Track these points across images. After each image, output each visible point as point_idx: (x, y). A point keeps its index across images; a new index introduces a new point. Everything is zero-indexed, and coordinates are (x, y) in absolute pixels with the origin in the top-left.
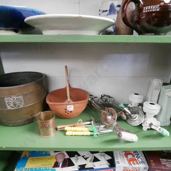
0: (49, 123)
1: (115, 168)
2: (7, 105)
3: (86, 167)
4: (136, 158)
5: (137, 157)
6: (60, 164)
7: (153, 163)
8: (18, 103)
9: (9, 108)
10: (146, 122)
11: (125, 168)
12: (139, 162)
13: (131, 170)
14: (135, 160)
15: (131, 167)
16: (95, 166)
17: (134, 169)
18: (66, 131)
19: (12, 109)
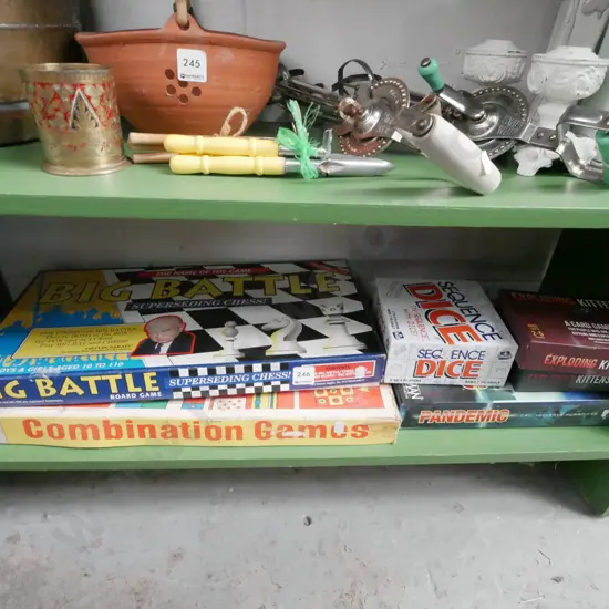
0: (79, 91)
1: (384, 355)
3: (268, 353)
4: (468, 323)
5: (472, 322)
6: (160, 345)
7: (537, 331)
11: (424, 353)
12: (480, 335)
13: (447, 364)
14: (467, 328)
15: (451, 348)
16: (305, 352)
17: (462, 358)
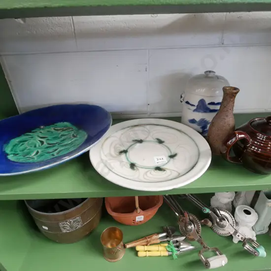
0: (118, 248)
2: (62, 229)
8: (75, 225)
9: (64, 231)
10: (238, 234)
18: (138, 251)
19: (68, 231)
